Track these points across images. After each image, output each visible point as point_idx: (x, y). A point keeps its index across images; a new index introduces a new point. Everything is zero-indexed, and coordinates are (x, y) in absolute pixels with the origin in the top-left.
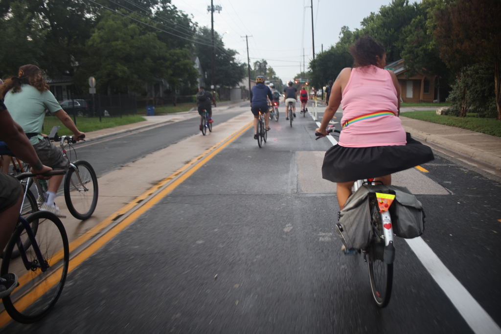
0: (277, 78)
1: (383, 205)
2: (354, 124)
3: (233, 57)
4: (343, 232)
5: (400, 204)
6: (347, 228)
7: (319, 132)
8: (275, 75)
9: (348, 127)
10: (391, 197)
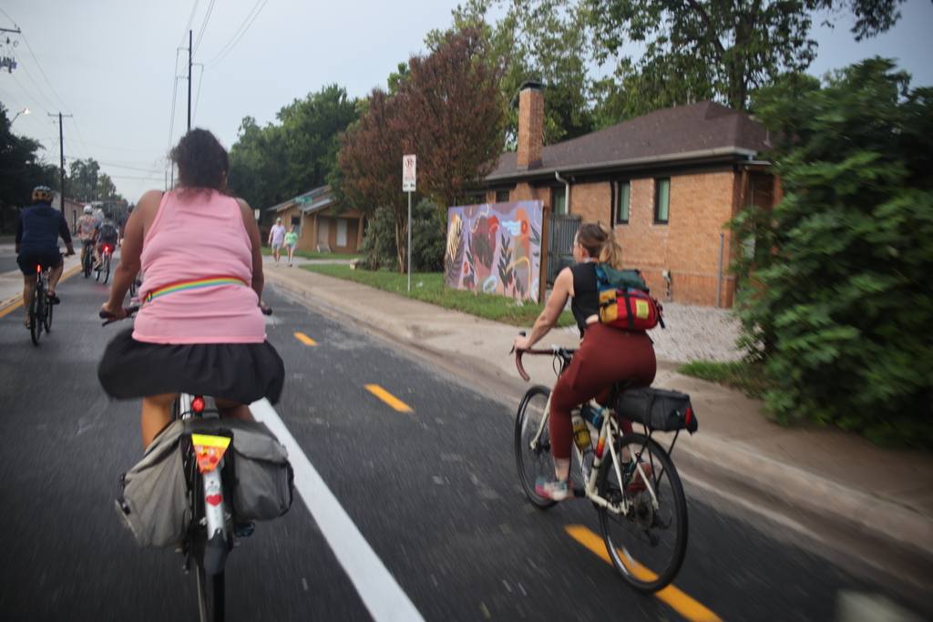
0: (119, 198)
1: (206, 459)
2: (163, 298)
3: (33, 153)
4: (130, 515)
5: (243, 456)
6: (138, 506)
7: (107, 310)
8: (114, 190)
9: (152, 302)
10: (223, 443)
